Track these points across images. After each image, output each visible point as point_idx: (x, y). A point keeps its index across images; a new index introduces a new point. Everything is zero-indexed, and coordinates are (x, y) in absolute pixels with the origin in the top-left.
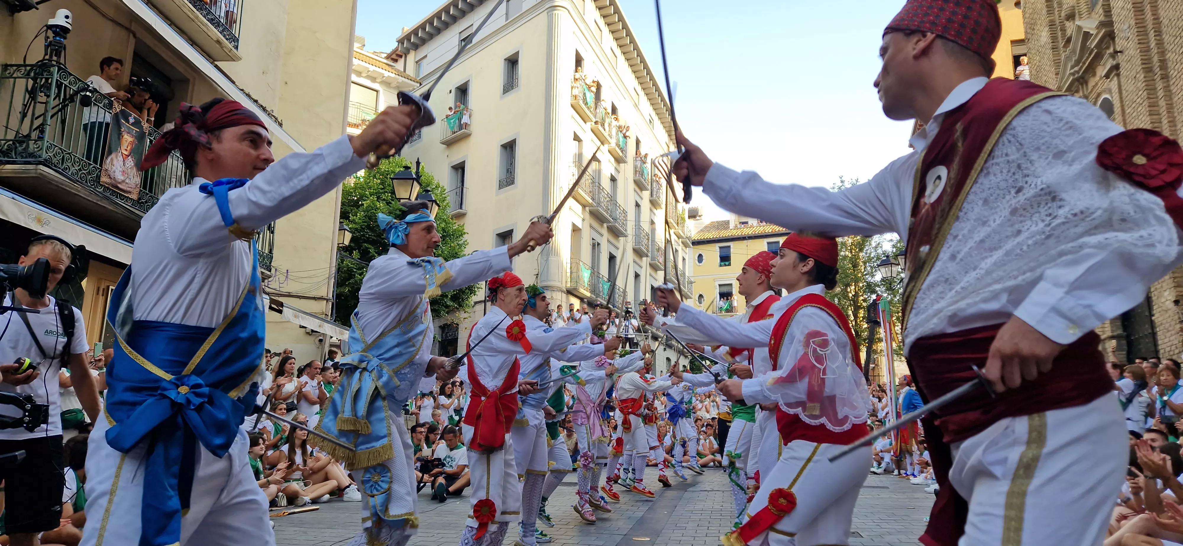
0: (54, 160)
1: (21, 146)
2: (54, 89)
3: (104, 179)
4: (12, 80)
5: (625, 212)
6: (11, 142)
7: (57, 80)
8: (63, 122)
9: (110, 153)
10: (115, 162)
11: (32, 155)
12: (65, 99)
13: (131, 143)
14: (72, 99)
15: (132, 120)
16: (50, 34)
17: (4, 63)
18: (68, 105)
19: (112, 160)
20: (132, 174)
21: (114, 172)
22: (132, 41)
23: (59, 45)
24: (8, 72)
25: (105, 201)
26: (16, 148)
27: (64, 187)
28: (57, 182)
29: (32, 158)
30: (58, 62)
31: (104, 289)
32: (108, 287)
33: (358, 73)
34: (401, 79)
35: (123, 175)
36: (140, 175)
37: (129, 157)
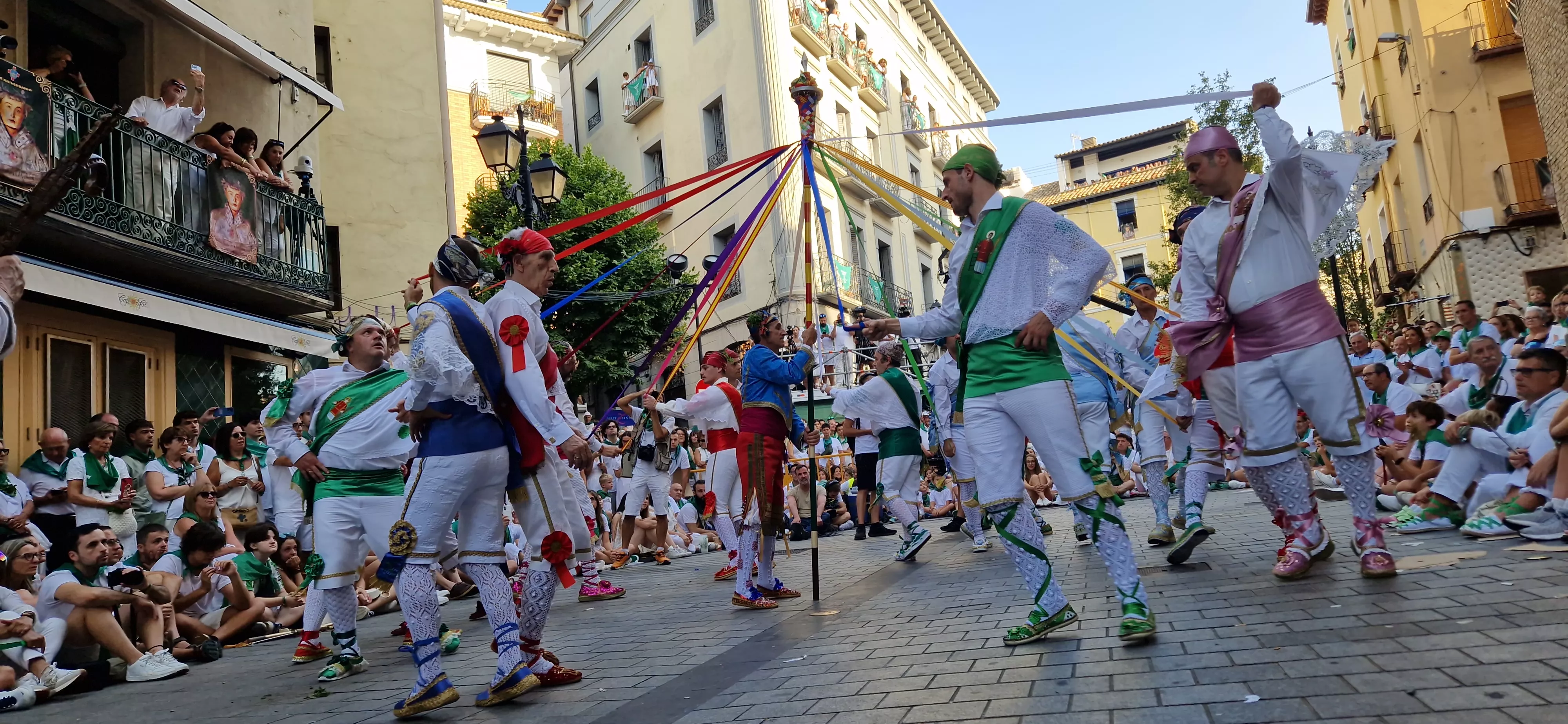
13: (21, 110)
15: (14, 75)
20: (32, 158)
31: (38, 340)
32: (45, 336)
33: (497, 39)
34: (557, 39)
35: (12, 159)
36: (46, 158)
37: (21, 132)
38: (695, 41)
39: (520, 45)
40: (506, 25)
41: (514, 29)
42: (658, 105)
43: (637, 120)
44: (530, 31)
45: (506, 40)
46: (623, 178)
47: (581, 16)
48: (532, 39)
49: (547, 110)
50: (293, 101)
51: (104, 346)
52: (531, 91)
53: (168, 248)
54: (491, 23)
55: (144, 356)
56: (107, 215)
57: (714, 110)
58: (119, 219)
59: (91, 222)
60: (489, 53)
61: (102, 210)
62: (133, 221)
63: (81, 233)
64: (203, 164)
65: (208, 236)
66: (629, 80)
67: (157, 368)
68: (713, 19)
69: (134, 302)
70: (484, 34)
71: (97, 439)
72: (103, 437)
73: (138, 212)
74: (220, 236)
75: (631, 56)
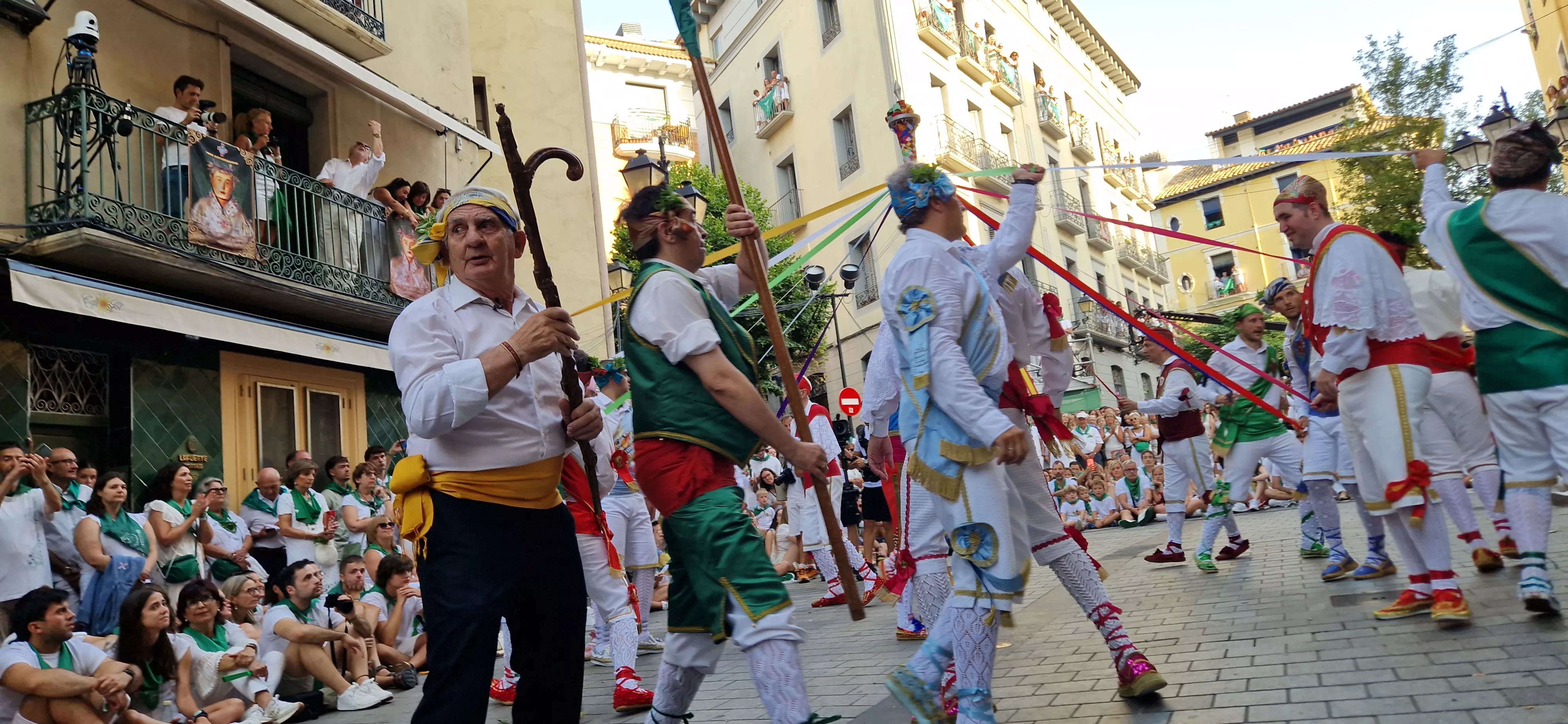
0: (108, 219)
1: (62, 207)
3: (194, 236)
4: (39, 123)
6: (50, 206)
9: (196, 199)
10: (207, 211)
11: (74, 217)
13: (229, 182)
15: (222, 150)
16: (73, 49)
17: (26, 101)
19: (201, 208)
20: (240, 225)
21: (208, 224)
22: (225, 50)
23: (87, 62)
24: (33, 113)
25: (202, 265)
26: (57, 211)
27: (131, 253)
28: (118, 248)
29: (75, 220)
30: (87, 84)
31: (249, 388)
32: (256, 384)
33: (635, 70)
35: (224, 227)
36: (252, 224)
37: (230, 202)
38: (823, 53)
39: (655, 73)
40: (643, 56)
41: (649, 59)
43: (769, 135)
44: (665, 59)
45: (642, 70)
46: (759, 194)
47: (712, 39)
48: (667, 67)
49: (682, 134)
50: (457, 150)
51: (304, 390)
52: (668, 117)
53: (355, 297)
54: (628, 55)
55: (338, 397)
56: (303, 270)
57: (845, 119)
58: (313, 273)
59: (290, 278)
60: (627, 83)
61: (299, 267)
62: (326, 274)
63: (282, 289)
64: (383, 217)
65: (389, 283)
67: (350, 407)
68: (839, 30)
69: (328, 348)
70: (622, 67)
71: (302, 476)
72: (307, 474)
73: (330, 266)
74: (399, 282)
75: (761, 73)
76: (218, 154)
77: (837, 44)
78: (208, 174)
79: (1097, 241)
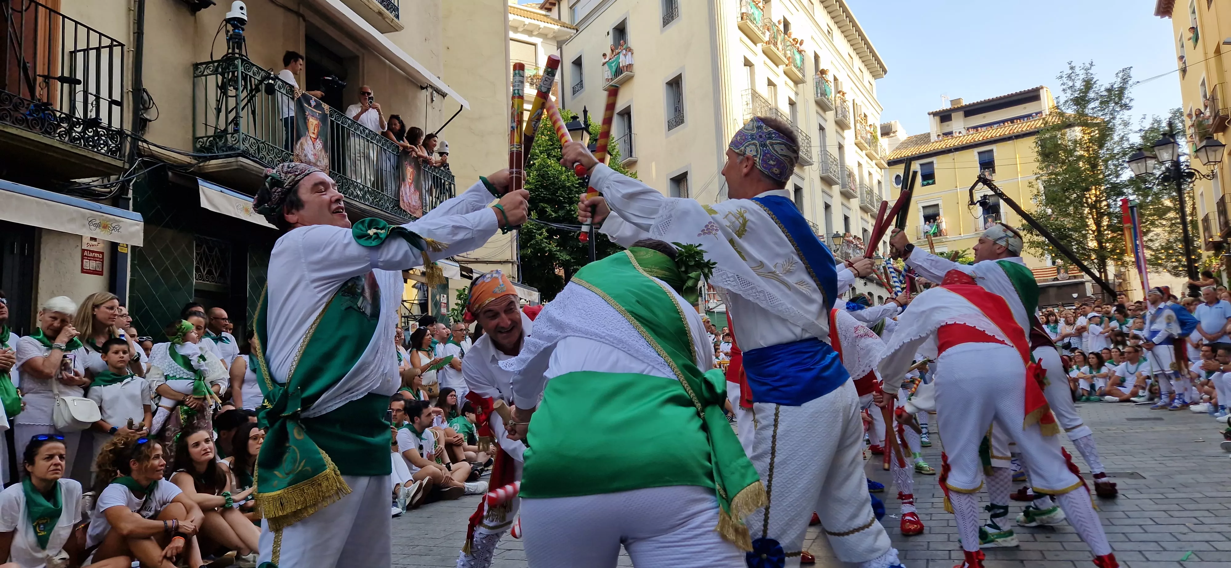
0: (251, 151)
1: (221, 141)
2: (241, 82)
4: (204, 78)
5: (808, 138)
6: (212, 139)
7: (242, 72)
8: (253, 112)
9: (299, 138)
10: (305, 146)
11: (231, 148)
12: (251, 91)
13: (317, 126)
14: (257, 90)
15: (313, 103)
16: (230, 28)
17: (195, 62)
18: (254, 96)
19: (301, 144)
20: (322, 157)
21: (306, 156)
22: (303, 26)
23: (239, 37)
24: (199, 70)
26: (217, 143)
28: (256, 172)
29: (232, 151)
30: (240, 54)
34: (556, 27)
35: (314, 158)
36: (327, 156)
37: (318, 140)
38: (662, 32)
42: (630, 78)
45: (520, 29)
47: (571, 8)
52: (537, 67)
57: (675, 84)
64: (397, 152)
65: (400, 201)
66: (607, 59)
68: (677, 16)
74: (404, 199)
75: (610, 41)
76: (310, 105)
77: (673, 27)
78: (305, 119)
79: (848, 192)
